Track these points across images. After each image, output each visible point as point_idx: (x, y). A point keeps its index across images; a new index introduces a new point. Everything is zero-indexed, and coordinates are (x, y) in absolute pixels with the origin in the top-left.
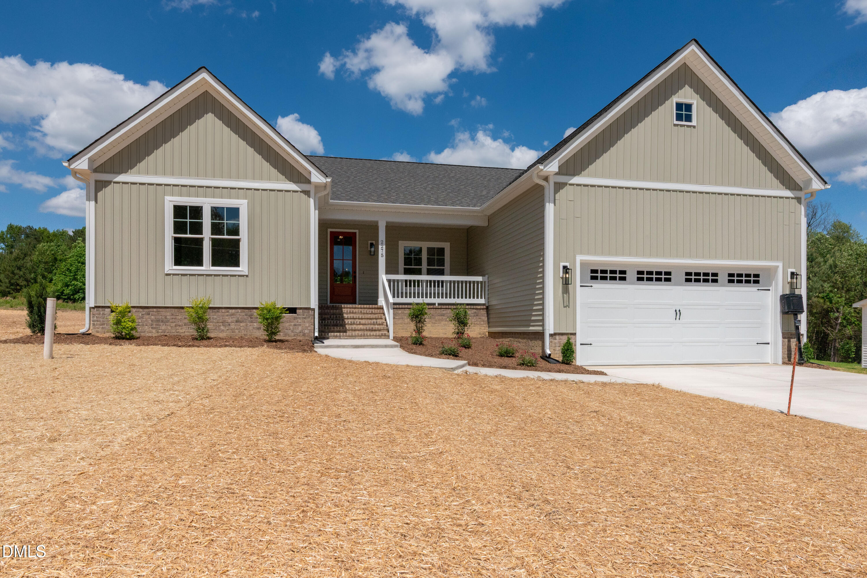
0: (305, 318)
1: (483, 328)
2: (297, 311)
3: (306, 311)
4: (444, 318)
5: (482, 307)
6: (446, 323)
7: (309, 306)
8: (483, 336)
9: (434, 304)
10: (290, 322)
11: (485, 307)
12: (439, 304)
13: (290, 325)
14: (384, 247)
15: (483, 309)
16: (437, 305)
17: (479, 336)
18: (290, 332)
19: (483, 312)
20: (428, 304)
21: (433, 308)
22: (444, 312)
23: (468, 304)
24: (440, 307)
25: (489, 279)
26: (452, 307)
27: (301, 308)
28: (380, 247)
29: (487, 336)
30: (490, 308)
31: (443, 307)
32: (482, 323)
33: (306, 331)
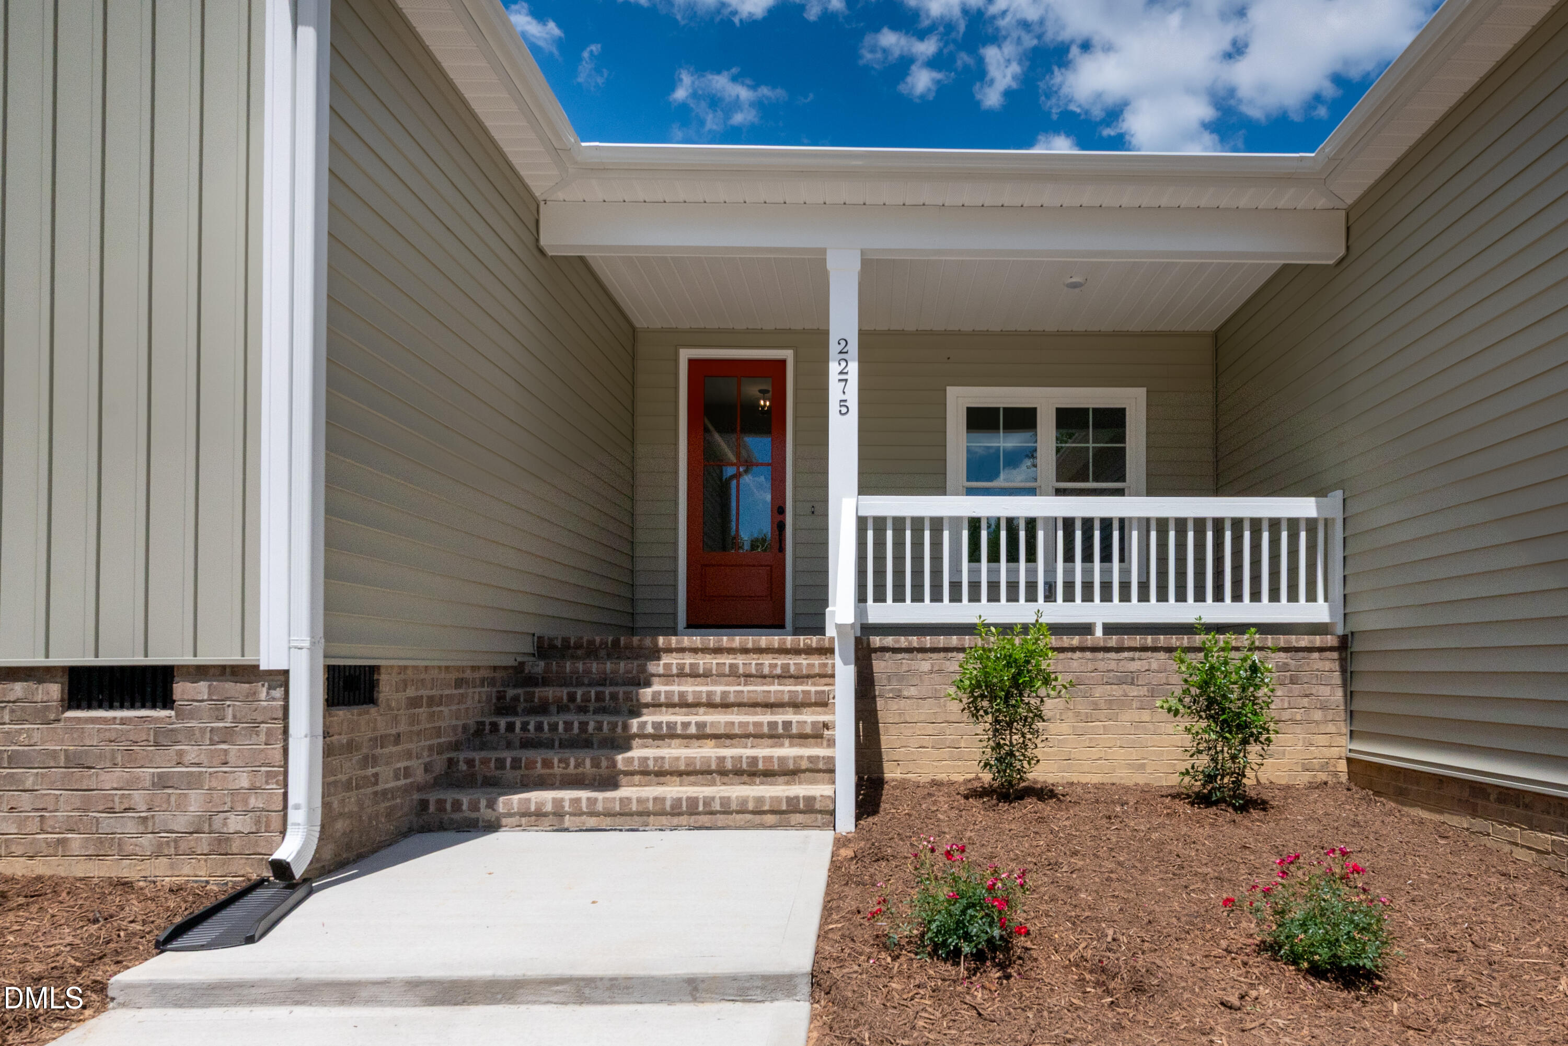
0: (227, 736)
1: (1322, 740)
2: (181, 689)
3: (231, 687)
4: (1133, 691)
5: (1318, 641)
6: (1146, 716)
7: (249, 659)
8: (1322, 777)
9: (1086, 629)
10: (131, 760)
11: (1330, 640)
12: (1109, 629)
13: (131, 785)
14: (853, 368)
15: (1321, 650)
16: (1099, 632)
17: (1304, 778)
18: (130, 826)
19: (1319, 665)
20: (1057, 629)
21: (1083, 649)
22: (1135, 666)
23: (1265, 629)
24: (1113, 641)
25: (1353, 509)
26: (1174, 641)
27: (201, 672)
28: (834, 368)
29: (1344, 778)
30: (1356, 648)
31: (1128, 640)
32: (1318, 715)
33: (235, 823)
